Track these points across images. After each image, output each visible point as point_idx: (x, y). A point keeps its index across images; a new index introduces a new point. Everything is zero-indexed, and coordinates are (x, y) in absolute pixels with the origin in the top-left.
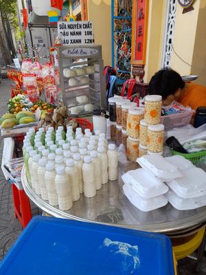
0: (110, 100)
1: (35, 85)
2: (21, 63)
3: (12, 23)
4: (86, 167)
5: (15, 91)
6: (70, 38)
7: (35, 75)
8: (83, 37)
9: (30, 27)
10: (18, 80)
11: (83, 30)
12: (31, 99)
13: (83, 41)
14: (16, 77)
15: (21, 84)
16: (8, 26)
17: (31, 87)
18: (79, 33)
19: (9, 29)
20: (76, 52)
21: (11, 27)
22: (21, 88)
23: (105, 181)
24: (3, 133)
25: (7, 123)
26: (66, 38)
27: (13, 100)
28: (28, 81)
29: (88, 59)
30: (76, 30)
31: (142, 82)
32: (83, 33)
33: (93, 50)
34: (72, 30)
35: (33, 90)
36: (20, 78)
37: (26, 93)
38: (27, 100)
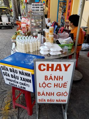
0: (44, 30)
1: (26, 27)
2: (21, 18)
3: (21, 2)
4: (30, 44)
5: (18, 29)
6: (35, 9)
7: (26, 23)
8: (40, 9)
9: (27, 4)
10: (20, 25)
11: (40, 7)
12: (23, 32)
13: (40, 10)
14: (19, 24)
15: (20, 26)
16: (19, 3)
17: (24, 28)
18: (39, 7)
19: (19, 5)
20: (36, 14)
21: (20, 4)
22: (20, 28)
23: (36, 50)
24: (12, 41)
25: (14, 38)
26: (34, 9)
27: (17, 32)
28: (23, 25)
29: (42, 16)
30: (38, 6)
31: (68, 29)
32: (40, 8)
33: (42, 13)
34: (36, 6)
35: (25, 29)
36: (20, 24)
37: (22, 30)
38: (22, 32)
